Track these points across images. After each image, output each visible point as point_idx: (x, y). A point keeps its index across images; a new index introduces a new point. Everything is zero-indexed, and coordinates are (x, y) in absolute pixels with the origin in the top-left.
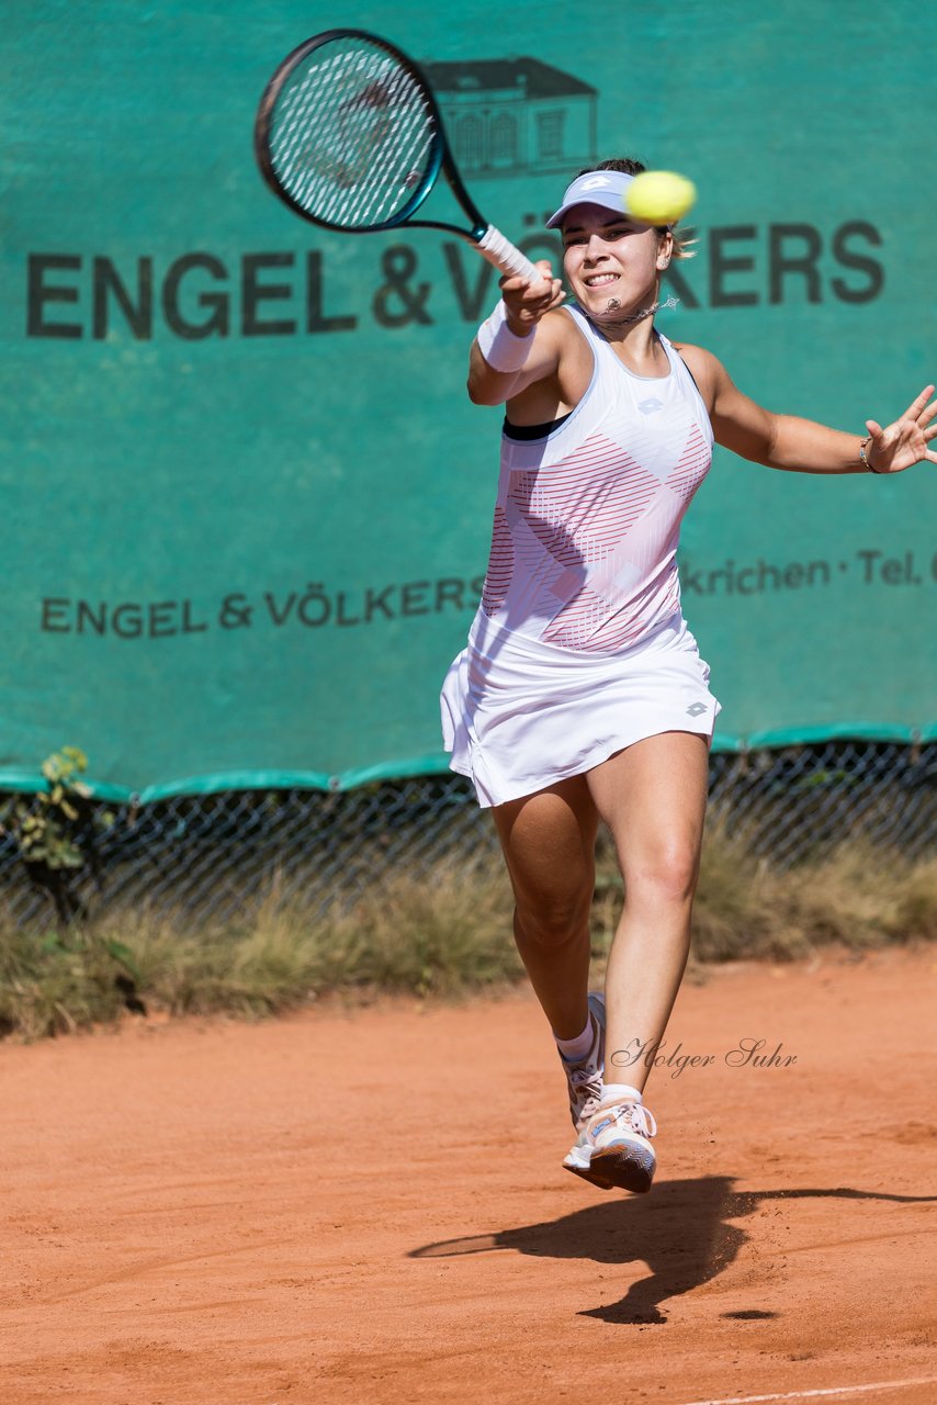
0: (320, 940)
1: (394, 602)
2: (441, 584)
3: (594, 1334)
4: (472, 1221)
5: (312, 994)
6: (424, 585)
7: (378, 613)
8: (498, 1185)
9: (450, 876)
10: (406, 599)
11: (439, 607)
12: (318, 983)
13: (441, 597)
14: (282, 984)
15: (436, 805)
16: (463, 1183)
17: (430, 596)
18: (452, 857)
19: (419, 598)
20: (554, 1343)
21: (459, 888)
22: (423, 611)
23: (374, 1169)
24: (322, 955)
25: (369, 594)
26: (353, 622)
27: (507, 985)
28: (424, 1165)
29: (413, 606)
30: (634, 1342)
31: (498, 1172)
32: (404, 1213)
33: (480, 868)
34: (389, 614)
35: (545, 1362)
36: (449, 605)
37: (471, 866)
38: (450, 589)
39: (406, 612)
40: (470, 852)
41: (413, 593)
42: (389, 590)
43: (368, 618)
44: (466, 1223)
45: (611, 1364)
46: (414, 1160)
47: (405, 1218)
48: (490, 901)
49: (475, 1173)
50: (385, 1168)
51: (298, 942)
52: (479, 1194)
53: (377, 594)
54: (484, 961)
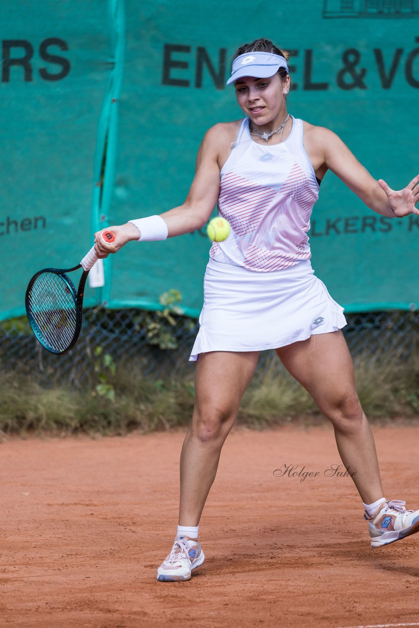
0: (295, 391)
1: (341, 226)
2: (365, 218)
3: (384, 588)
4: (339, 531)
5: (289, 419)
6: (356, 218)
7: (332, 231)
8: (357, 515)
9: (363, 364)
10: (347, 225)
11: (363, 230)
12: (292, 413)
13: (365, 225)
14: (274, 412)
15: (358, 328)
16: (340, 513)
17: (359, 225)
18: (364, 355)
19: (353, 225)
20: (363, 591)
21: (366, 370)
22: (355, 231)
23: (298, 504)
24: (295, 399)
25: (328, 221)
26: (320, 235)
27: (388, 420)
28: (324, 503)
29: (350, 228)
30: (402, 593)
31: (359, 509)
32: (307, 526)
33: (378, 360)
34: (338, 232)
35: (356, 600)
36: (368, 229)
37: (374, 359)
38: (369, 221)
39: (346, 231)
40: (374, 352)
41: (351, 222)
42: (339, 220)
43: (327, 233)
44: (336, 532)
45: (388, 603)
46: (319, 500)
47: (307, 528)
48: (382, 377)
49: (347, 509)
50: (303, 504)
51: (283, 393)
52: (346, 519)
53: (332, 222)
54: (377, 407)
